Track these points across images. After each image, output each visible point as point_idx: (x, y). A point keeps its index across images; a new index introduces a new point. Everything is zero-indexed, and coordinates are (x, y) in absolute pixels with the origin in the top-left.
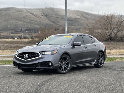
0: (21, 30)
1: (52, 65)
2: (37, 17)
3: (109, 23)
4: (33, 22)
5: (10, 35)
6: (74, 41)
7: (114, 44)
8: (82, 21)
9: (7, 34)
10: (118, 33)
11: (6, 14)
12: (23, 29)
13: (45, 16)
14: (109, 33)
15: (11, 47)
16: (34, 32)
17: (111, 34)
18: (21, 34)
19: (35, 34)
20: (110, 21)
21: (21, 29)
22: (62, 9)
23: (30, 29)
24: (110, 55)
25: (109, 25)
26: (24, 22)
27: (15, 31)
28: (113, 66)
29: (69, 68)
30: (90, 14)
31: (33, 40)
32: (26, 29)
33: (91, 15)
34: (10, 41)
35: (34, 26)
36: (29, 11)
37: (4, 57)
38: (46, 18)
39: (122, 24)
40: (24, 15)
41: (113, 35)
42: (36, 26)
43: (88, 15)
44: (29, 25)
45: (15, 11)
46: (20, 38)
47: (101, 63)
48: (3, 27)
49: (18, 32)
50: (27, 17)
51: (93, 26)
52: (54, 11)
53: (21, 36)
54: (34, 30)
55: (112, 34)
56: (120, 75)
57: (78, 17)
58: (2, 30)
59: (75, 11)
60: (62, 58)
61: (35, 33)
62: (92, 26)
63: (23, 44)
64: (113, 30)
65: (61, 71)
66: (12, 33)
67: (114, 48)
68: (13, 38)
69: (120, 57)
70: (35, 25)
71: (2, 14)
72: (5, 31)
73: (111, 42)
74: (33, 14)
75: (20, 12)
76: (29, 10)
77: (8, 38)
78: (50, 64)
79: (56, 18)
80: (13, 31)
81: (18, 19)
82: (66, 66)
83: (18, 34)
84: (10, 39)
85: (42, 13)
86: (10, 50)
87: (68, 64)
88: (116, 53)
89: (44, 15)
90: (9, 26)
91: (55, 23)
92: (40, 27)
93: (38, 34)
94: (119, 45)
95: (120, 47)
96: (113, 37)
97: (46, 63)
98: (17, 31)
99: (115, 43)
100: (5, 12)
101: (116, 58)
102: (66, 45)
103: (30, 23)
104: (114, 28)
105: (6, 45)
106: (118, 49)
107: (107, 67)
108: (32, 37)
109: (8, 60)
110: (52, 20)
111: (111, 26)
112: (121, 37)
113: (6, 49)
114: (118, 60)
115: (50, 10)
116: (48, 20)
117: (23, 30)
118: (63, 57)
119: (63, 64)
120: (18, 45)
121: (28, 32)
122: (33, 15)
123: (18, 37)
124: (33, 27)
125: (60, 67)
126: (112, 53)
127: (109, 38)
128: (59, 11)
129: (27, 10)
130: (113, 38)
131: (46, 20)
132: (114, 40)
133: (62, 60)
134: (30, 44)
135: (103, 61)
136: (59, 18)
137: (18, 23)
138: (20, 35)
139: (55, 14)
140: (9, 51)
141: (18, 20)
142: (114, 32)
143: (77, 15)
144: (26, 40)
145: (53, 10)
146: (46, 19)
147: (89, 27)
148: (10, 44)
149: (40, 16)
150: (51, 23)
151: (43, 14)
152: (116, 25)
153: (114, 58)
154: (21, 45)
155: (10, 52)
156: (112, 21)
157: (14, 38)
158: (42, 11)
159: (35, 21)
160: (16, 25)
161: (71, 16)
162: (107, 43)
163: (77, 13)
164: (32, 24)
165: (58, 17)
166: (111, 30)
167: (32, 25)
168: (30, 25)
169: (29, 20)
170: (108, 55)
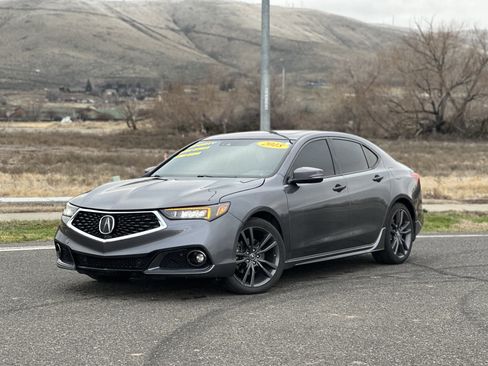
0: (89, 87)
1: (208, 261)
2: (151, 36)
3: (434, 63)
4: (132, 54)
5: (45, 105)
6: (296, 164)
7: (451, 149)
8: (327, 54)
9: (32, 102)
10: (468, 104)
11: (27, 22)
12: (93, 82)
13: (182, 33)
14: (433, 104)
15: (47, 161)
16: (140, 92)
17: (443, 109)
18: (88, 102)
19: (141, 102)
20: (438, 54)
21: (88, 82)
22: (248, 5)
23: (123, 82)
24: (436, 201)
25: (433, 73)
26: (99, 54)
27: (62, 89)
28: (448, 256)
29: (274, 272)
30: (360, 25)
31: (135, 127)
32: (104, 84)
33: (361, 29)
34: (43, 130)
35: (137, 70)
36: (118, 9)
37: (22, 208)
38: (185, 40)
39: (484, 69)
40: (98, 25)
41: (449, 113)
42: (148, 69)
43: (353, 29)
44: (118, 68)
45: (63, 10)
46: (85, 120)
47: (402, 248)
48: (15, 73)
49: (74, 92)
50: (109, 34)
51: (370, 75)
52: (218, 12)
53: (88, 110)
54: (139, 86)
55: (446, 109)
56: (473, 304)
57: (314, 37)
58: (12, 87)
59: (301, 13)
60: (247, 233)
61: (141, 98)
62: (366, 76)
63: (96, 147)
64: (448, 94)
65: (242, 284)
66: (52, 98)
67: (454, 168)
68: (54, 117)
69: (476, 213)
70: (141, 68)
71: (11, 22)
72: (24, 90)
73: (443, 140)
74: (132, 23)
75: (83, 16)
76: (120, 6)
77: (35, 119)
78: (201, 258)
79: (226, 40)
80: (56, 91)
81: (74, 42)
82: (262, 263)
83: (76, 101)
84: (44, 121)
85: (170, 19)
86: (44, 173)
87: (269, 256)
88: (460, 192)
89: (177, 28)
90: (38, 71)
91: (220, 62)
92: (164, 77)
93: (153, 105)
94: (472, 156)
95: (478, 164)
96: (449, 120)
97: (186, 254)
98: (71, 90)
99: (457, 145)
100: (23, 16)
101: (462, 217)
102: (262, 180)
103: (122, 58)
104: (454, 83)
105: (27, 148)
106: (466, 173)
107: (424, 264)
108: (131, 115)
109: (34, 221)
110: (209, 49)
111: (441, 76)
112: (482, 119)
113: (29, 170)
114: (466, 224)
115: (200, 9)
116: (193, 46)
117: (96, 86)
118: (251, 229)
119: (252, 255)
120: (77, 150)
121: (113, 94)
122: (133, 26)
123: (75, 115)
124: (134, 75)
125: (240, 269)
126: (446, 193)
127: (434, 123)
128: (238, 13)
129: (110, 8)
130: (450, 124)
131: (185, 48)
132: (455, 130)
133: (247, 241)
134: (121, 146)
135: (409, 238)
136: (237, 42)
137: (73, 57)
138: (83, 106)
139: (221, 25)
140: (40, 177)
141: (76, 47)
142: (453, 101)
143: (307, 28)
144: (108, 128)
145: (215, 9)
146: (183, 45)
147: (355, 79)
148: (44, 147)
149: (164, 32)
150: (205, 59)
151: (175, 22)
152: (464, 71)
153: (453, 214)
154: (86, 153)
155: (45, 183)
156: (446, 56)
157: (60, 119)
158: (168, 12)
159: (142, 51)
160: (67, 66)
161: (283, 31)
162: (426, 147)
163: (308, 21)
164: (131, 61)
165: (233, 35)
166: (441, 91)
167: (131, 66)
168: (124, 68)
169: (120, 46)
170: (428, 203)
